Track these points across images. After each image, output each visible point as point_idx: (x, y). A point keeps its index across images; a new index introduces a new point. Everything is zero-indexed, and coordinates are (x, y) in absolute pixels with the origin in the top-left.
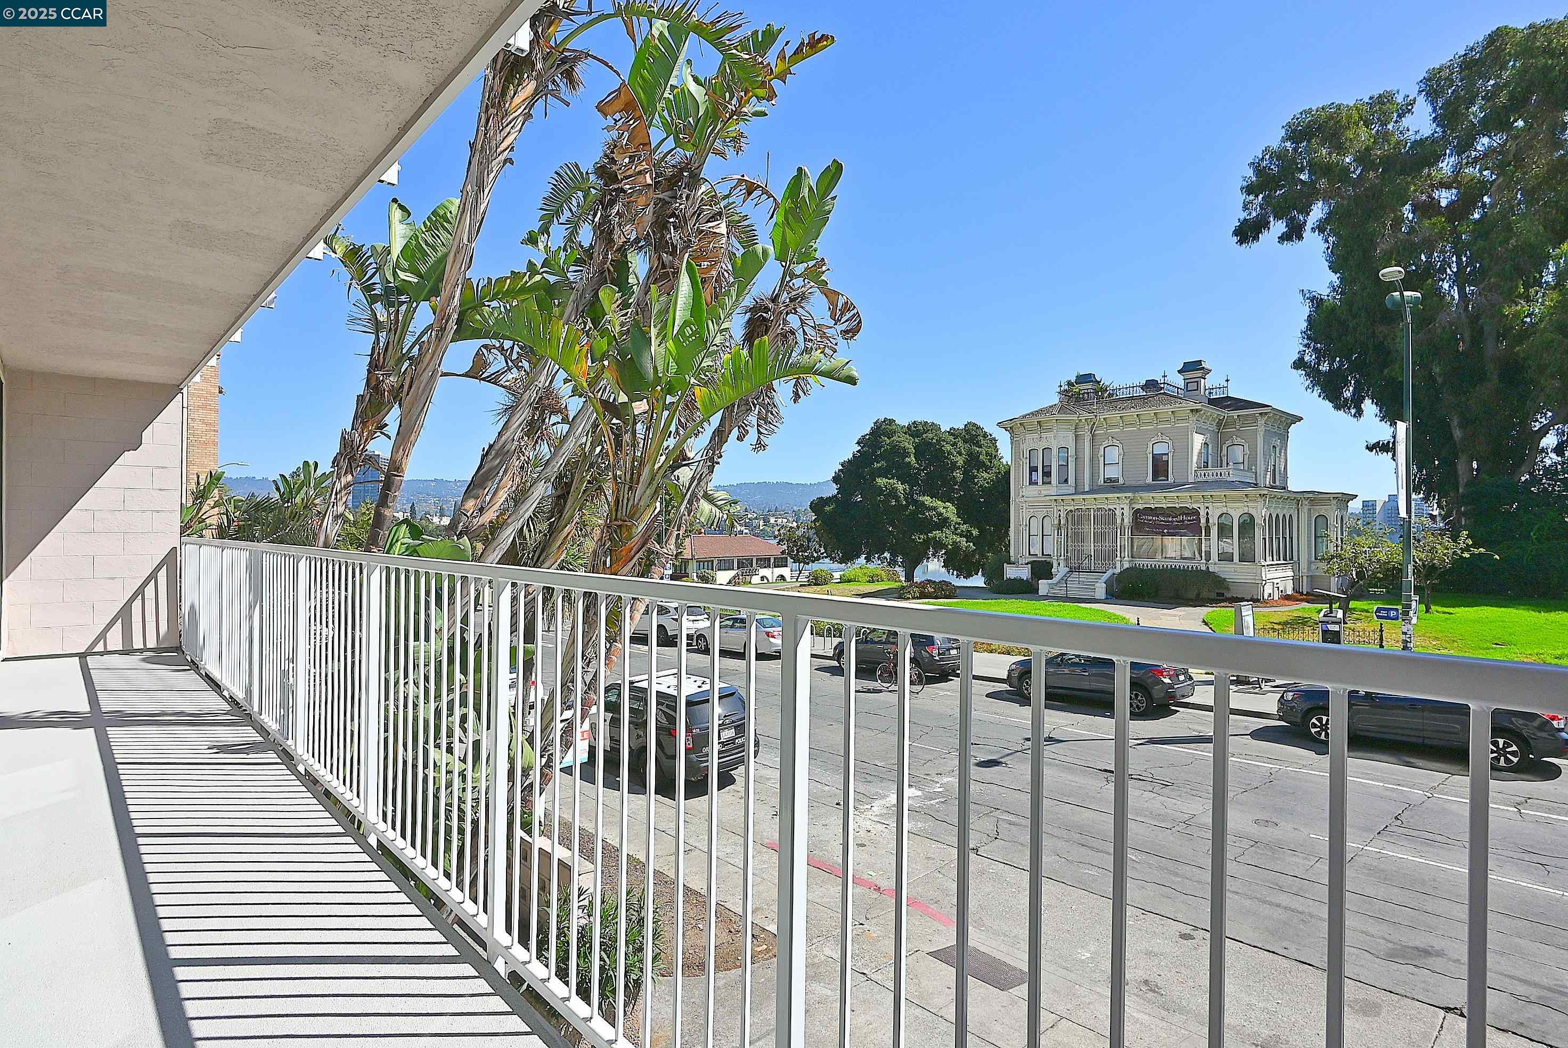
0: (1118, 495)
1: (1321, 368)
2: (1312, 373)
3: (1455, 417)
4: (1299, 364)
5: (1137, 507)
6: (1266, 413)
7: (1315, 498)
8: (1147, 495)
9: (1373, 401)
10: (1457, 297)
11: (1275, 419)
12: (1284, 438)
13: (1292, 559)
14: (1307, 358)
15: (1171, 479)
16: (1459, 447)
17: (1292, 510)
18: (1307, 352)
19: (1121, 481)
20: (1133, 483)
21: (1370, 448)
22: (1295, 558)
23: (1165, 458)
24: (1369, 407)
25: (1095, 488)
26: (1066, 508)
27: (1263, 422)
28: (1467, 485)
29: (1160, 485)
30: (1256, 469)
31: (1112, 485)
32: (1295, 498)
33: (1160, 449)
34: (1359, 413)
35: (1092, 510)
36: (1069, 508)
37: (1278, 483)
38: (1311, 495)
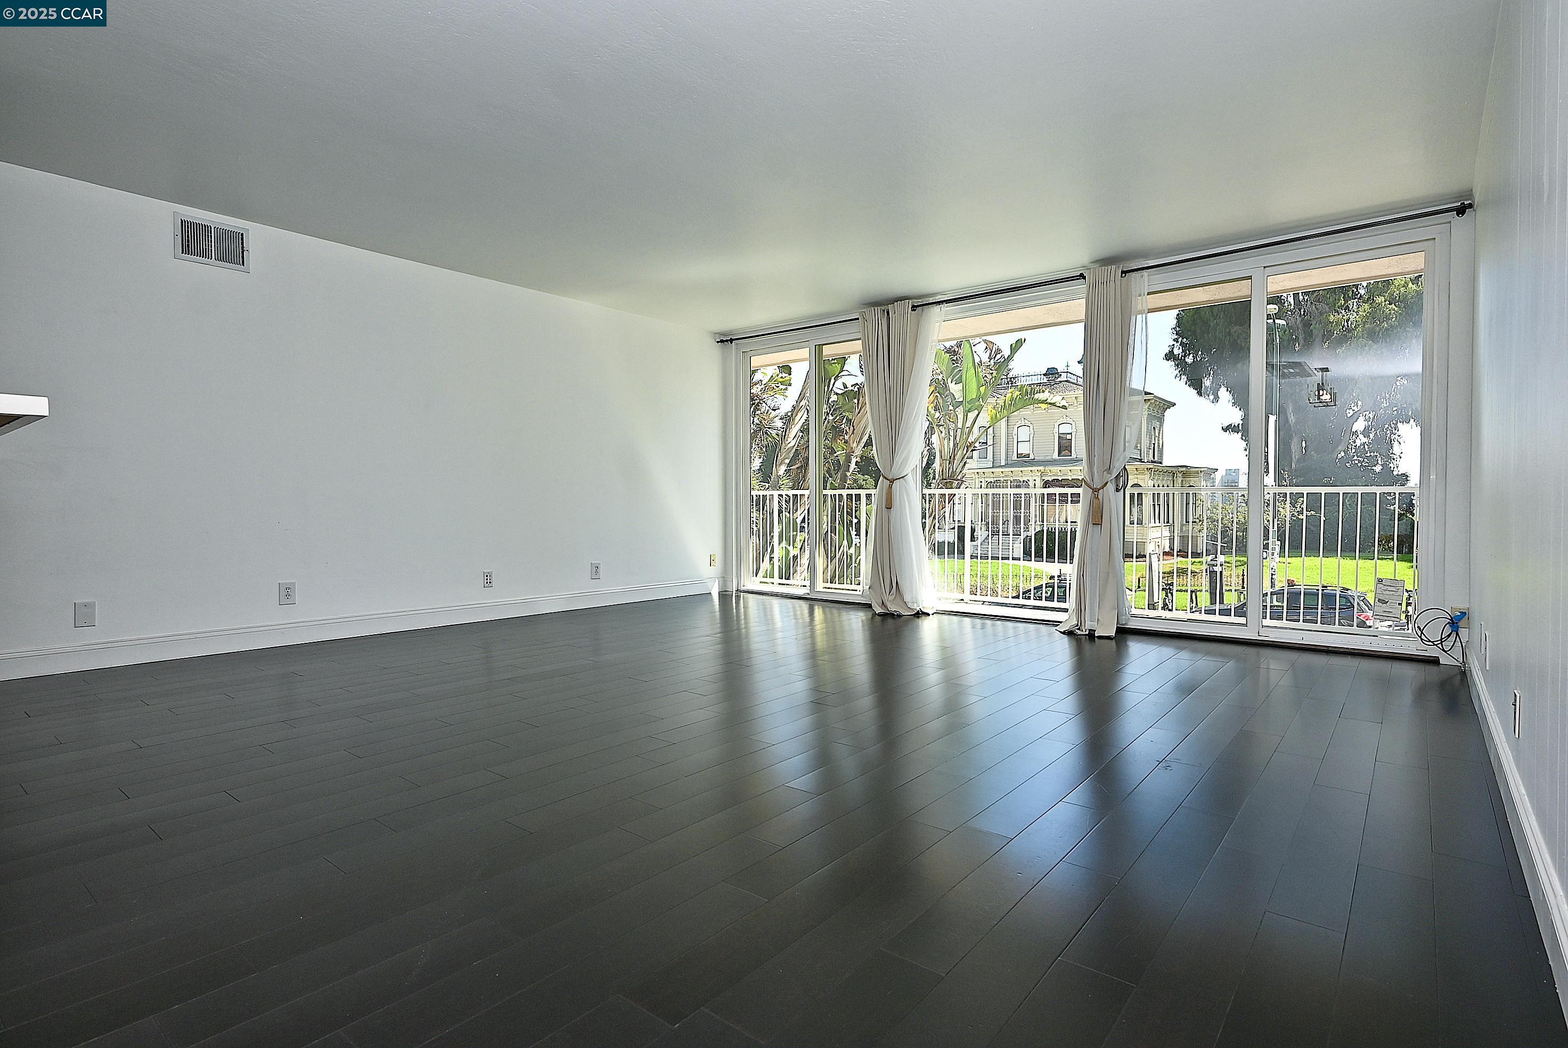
0: (1030, 468)
1: (1187, 360)
2: (1180, 362)
3: (1290, 404)
4: (1170, 356)
5: (1046, 478)
6: (1149, 400)
7: (1185, 472)
8: (1055, 469)
9: (1227, 390)
10: (1292, 302)
11: (1155, 405)
12: (1161, 420)
13: (1168, 522)
14: (1176, 351)
15: (1074, 456)
16: (1293, 429)
17: (1169, 482)
18: (1175, 346)
19: (1032, 457)
20: (1041, 458)
21: (1225, 429)
22: (1171, 521)
23: (1069, 437)
24: (1223, 393)
25: (1010, 462)
26: (986, 480)
27: (1147, 407)
28: (1298, 461)
29: (1065, 460)
30: (1141, 447)
31: (1024, 460)
32: (1172, 471)
33: (1065, 429)
34: (1217, 399)
35: (1009, 482)
36: (989, 480)
37: (1156, 459)
38: (1184, 469)
